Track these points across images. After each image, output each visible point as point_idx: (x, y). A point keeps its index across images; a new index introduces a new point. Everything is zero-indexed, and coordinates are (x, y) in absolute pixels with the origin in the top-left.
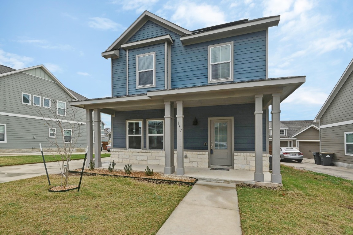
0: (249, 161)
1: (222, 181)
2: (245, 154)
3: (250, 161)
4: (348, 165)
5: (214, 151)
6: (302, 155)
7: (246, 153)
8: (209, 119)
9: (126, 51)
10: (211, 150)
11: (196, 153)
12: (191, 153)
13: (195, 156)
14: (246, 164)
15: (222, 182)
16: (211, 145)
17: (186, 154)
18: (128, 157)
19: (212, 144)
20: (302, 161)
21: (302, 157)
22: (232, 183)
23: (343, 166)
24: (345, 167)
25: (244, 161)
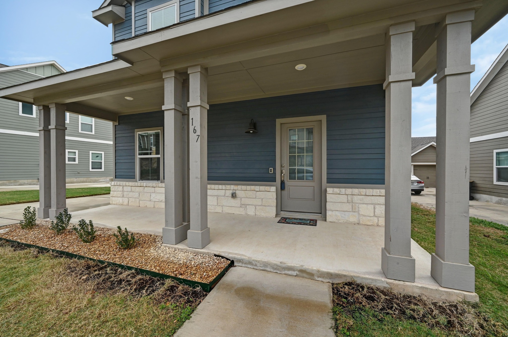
0: (357, 205)
1: (294, 271)
2: (349, 191)
3: (360, 206)
4: (499, 200)
5: (288, 183)
6: (423, 184)
7: (352, 188)
8: (279, 121)
9: (131, 5)
10: (283, 183)
11: (253, 187)
12: (244, 187)
13: (250, 193)
14: (351, 210)
15: (295, 273)
16: (282, 173)
17: (234, 191)
18: (136, 195)
19: (284, 171)
20: (422, 192)
21: (423, 187)
22: (320, 279)
23: (490, 200)
24: (494, 202)
25: (347, 204)
